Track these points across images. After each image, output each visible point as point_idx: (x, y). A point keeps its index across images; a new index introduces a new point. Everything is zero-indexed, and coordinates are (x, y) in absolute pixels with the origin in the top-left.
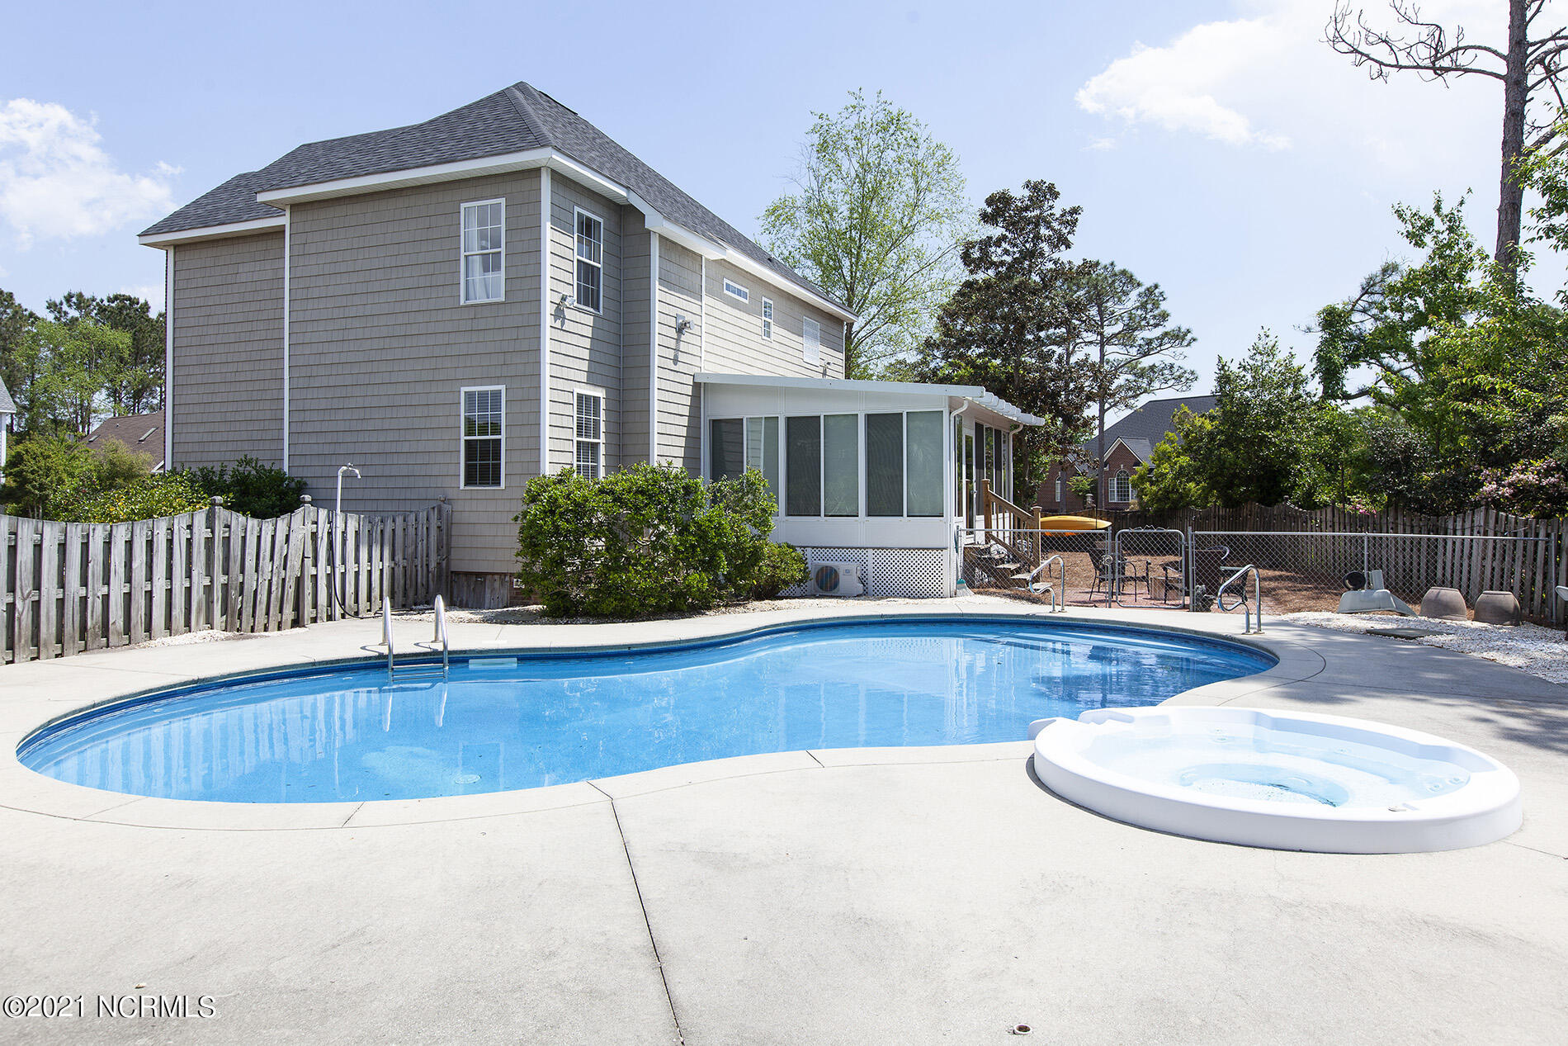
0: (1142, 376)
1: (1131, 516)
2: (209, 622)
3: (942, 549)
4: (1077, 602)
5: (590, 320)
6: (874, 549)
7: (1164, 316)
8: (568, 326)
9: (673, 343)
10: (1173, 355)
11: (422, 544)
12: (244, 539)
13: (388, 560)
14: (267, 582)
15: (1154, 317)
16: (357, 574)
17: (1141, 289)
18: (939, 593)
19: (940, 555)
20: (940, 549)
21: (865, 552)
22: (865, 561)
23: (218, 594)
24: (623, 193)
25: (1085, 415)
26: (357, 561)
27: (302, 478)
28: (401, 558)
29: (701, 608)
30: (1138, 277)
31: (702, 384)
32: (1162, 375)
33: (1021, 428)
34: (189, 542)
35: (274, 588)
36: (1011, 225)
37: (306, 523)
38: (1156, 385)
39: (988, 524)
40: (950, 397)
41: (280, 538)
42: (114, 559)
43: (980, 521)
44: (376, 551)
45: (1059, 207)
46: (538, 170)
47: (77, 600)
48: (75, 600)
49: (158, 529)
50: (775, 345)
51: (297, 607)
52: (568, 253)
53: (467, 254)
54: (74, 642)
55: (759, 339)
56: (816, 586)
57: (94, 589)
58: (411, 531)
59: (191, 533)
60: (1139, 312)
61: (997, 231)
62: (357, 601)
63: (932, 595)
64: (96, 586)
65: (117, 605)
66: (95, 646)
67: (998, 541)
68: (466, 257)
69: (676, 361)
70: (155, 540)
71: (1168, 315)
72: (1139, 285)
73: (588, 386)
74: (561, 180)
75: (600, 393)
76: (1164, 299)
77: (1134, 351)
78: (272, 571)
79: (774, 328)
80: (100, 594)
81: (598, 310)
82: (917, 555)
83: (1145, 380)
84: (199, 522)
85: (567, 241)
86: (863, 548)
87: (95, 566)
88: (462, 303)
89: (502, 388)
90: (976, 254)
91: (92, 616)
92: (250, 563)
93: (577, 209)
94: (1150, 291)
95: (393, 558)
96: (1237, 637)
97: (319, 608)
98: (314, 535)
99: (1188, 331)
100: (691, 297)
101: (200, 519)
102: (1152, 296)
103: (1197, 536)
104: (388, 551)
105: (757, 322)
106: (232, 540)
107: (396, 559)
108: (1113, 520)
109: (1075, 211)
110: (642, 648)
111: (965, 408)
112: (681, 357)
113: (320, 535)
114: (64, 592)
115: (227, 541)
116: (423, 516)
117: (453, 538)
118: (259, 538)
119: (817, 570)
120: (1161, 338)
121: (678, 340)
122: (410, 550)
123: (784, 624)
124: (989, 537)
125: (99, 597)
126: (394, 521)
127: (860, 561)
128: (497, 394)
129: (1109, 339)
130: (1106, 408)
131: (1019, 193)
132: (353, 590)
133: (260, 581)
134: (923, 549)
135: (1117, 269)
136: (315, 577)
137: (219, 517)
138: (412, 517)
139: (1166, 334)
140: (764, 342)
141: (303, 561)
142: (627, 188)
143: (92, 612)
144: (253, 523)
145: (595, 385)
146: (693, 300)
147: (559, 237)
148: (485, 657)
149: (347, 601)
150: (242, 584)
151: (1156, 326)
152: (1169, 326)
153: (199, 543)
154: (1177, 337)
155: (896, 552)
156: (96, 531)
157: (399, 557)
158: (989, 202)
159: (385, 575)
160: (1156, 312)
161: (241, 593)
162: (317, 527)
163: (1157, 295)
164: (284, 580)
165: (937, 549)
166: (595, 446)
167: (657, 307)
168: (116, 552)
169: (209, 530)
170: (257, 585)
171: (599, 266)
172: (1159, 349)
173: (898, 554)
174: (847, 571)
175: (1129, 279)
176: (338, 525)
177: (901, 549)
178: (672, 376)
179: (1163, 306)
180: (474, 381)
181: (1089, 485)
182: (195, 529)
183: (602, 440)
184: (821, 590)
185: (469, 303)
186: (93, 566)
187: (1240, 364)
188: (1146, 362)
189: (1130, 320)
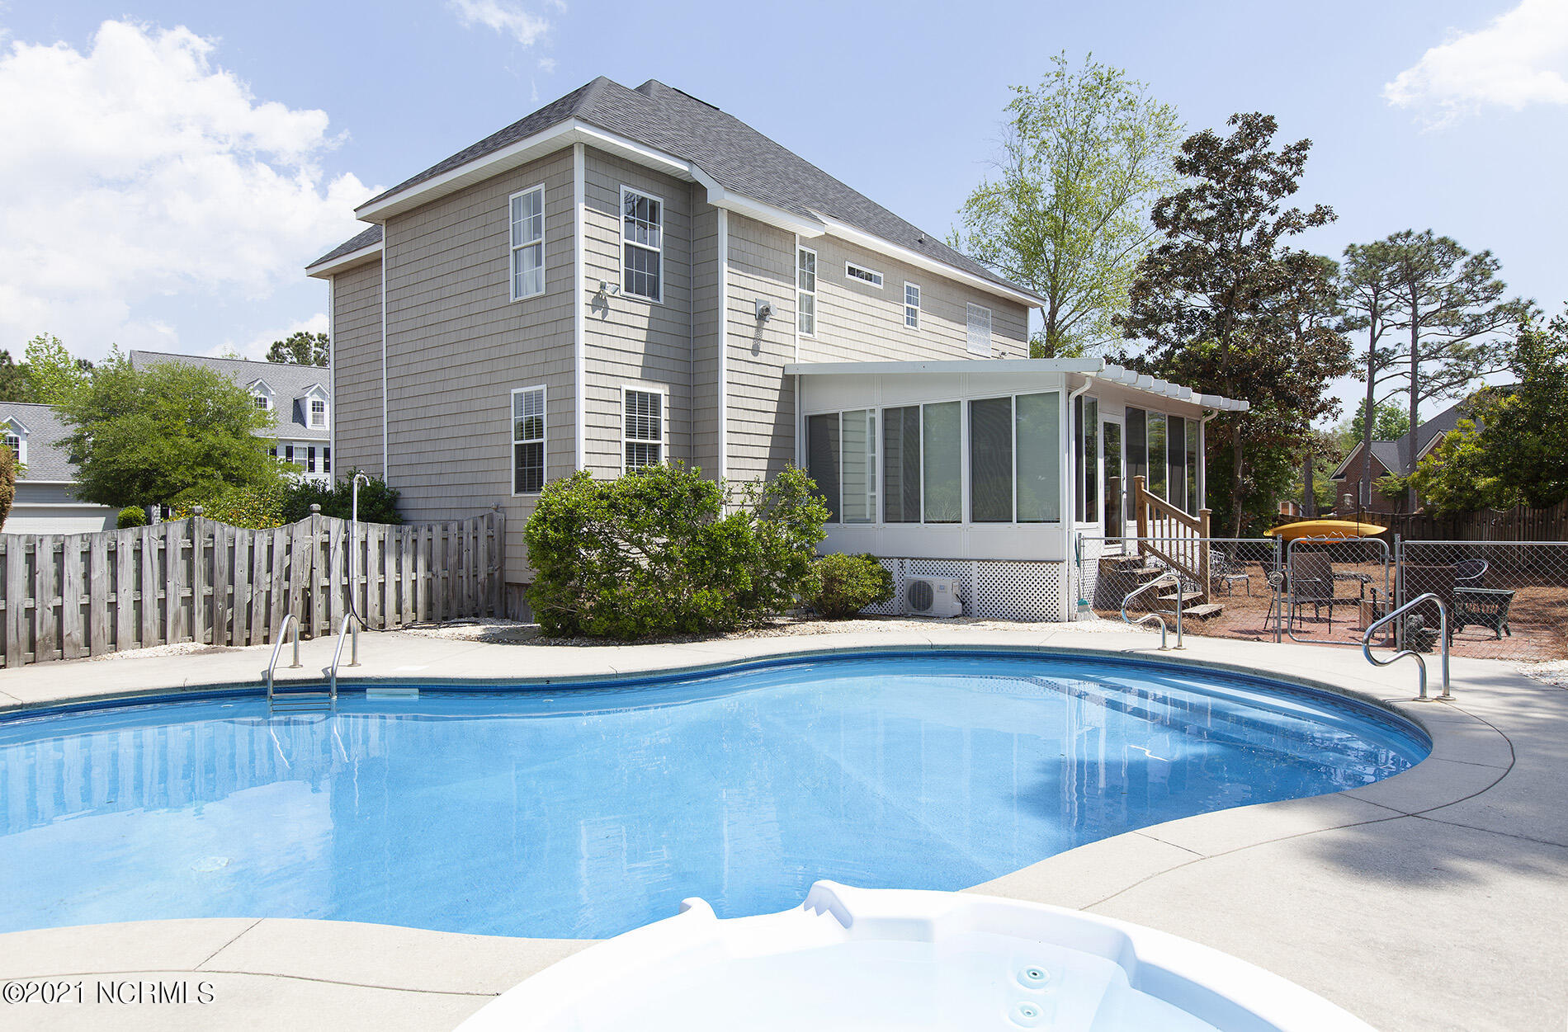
0: (1466, 358)
1: (1413, 521)
2: (191, 633)
3: (1058, 562)
4: (1241, 632)
5: (646, 310)
6: (979, 561)
7: (1498, 288)
8: (610, 316)
9: (751, 332)
10: (1509, 332)
11: (468, 555)
12: (232, 549)
13: (423, 571)
14: (264, 594)
15: (1485, 290)
16: (382, 586)
17: (1467, 259)
18: (1055, 616)
19: (1055, 570)
20: (1055, 562)
21: (969, 564)
22: (969, 575)
23: (199, 605)
24: (684, 167)
25: (1321, 398)
26: (382, 570)
27: (395, 488)
28: (440, 569)
29: (722, 630)
30: (1462, 244)
31: (797, 378)
32: (1495, 356)
33: (1215, 415)
34: (163, 553)
35: (274, 600)
36: (1215, 171)
37: (314, 533)
38: (1486, 367)
39: (1142, 531)
40: (1072, 374)
41: (279, 548)
42: (68, 570)
43: (1130, 528)
44: (406, 561)
45: (1277, 144)
46: (571, 147)
47: (22, 611)
48: (19, 612)
49: (122, 538)
50: (923, 334)
51: (307, 618)
52: (613, 238)
53: (515, 248)
54: (19, 654)
55: (900, 329)
56: (909, 604)
57: (42, 600)
58: (453, 541)
59: (165, 544)
60: (1465, 285)
61: (1193, 182)
62: (383, 613)
63: (1047, 618)
64: (45, 597)
65: (72, 617)
66: (45, 658)
67: (1154, 552)
68: (515, 251)
69: (755, 351)
70: (119, 550)
71: (1503, 286)
72: (1464, 253)
73: (644, 382)
74: (594, 153)
75: (662, 390)
76: (1498, 268)
77: (1457, 331)
78: (271, 582)
79: (920, 315)
80: (51, 606)
81: (658, 299)
82: (1028, 569)
83: (1471, 364)
84: (174, 532)
85: (611, 223)
86: (966, 560)
87: (44, 578)
88: (511, 301)
89: (543, 387)
90: (1169, 212)
91: (42, 627)
92: (241, 574)
93: (623, 188)
94: (1479, 260)
95: (429, 568)
96: (1398, 705)
97: (332, 620)
98: (326, 546)
99: (1531, 303)
100: (778, 280)
101: (176, 529)
102: (1481, 265)
103: (1407, 546)
104: (422, 561)
105: (899, 310)
106: (216, 551)
107: (434, 569)
108: (1390, 525)
109: (1304, 146)
110: (564, 683)
111: (1087, 387)
112: (763, 347)
113: (332, 545)
114: (6, 603)
115: (209, 552)
116: (468, 526)
117: (507, 547)
118: (252, 549)
119: (909, 586)
120: (1493, 315)
121: (759, 328)
122: (452, 560)
123: (790, 654)
124: (1142, 547)
125: (49, 609)
126: (430, 530)
127: (959, 575)
128: (539, 394)
129: (1424, 319)
130: (1419, 397)
131: (1225, 133)
132: (377, 601)
133: (255, 592)
134: (1036, 562)
135: (1435, 238)
136: (326, 589)
137: (199, 527)
138: (454, 527)
139: (1500, 308)
140: (907, 332)
141: (311, 572)
142: (690, 161)
143: (42, 623)
144: (242, 535)
145: (653, 381)
146: (781, 283)
147: (596, 219)
148: (384, 687)
149: (369, 613)
150: (232, 596)
151: (1488, 299)
152: (1505, 298)
153: (175, 554)
154: (1515, 311)
155: (1004, 565)
156: (44, 542)
157: (437, 567)
158: (1187, 147)
159: (419, 586)
160: (1488, 283)
161: (231, 605)
162: (329, 537)
163: (1488, 263)
164: (287, 592)
165: (1052, 562)
166: (655, 449)
167: (725, 291)
168: (70, 564)
169: (189, 541)
170: (252, 596)
171: (658, 250)
172: (1491, 326)
173: (1007, 568)
174: (942, 588)
175: (1451, 248)
176: (355, 535)
177: (1009, 561)
178: (750, 368)
179: (1497, 276)
180: (522, 382)
181: (1401, 485)
182: (170, 540)
183: (664, 440)
184: (913, 609)
185: (519, 299)
186: (42, 577)
187: (1552, 322)
188: (1475, 342)
189: (1450, 294)
